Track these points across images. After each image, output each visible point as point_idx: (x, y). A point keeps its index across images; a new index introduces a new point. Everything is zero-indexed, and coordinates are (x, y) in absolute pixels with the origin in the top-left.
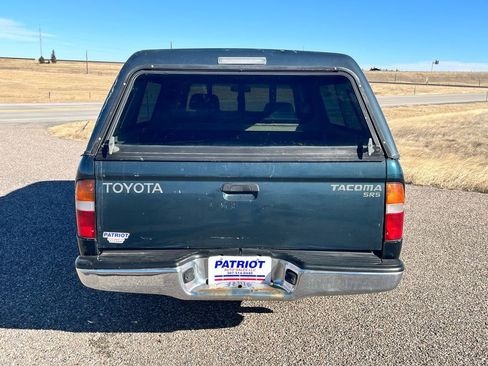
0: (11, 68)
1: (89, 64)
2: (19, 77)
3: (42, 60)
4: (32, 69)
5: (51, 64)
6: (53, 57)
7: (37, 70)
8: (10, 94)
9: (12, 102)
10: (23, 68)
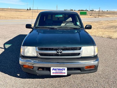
0: (21, 12)
1: (38, 10)
2: (22, 13)
3: (27, 10)
4: (25, 12)
5: (30, 10)
6: (30, 9)
7: (26, 12)
8: (21, 17)
9: (21, 19)
10: (23, 12)
